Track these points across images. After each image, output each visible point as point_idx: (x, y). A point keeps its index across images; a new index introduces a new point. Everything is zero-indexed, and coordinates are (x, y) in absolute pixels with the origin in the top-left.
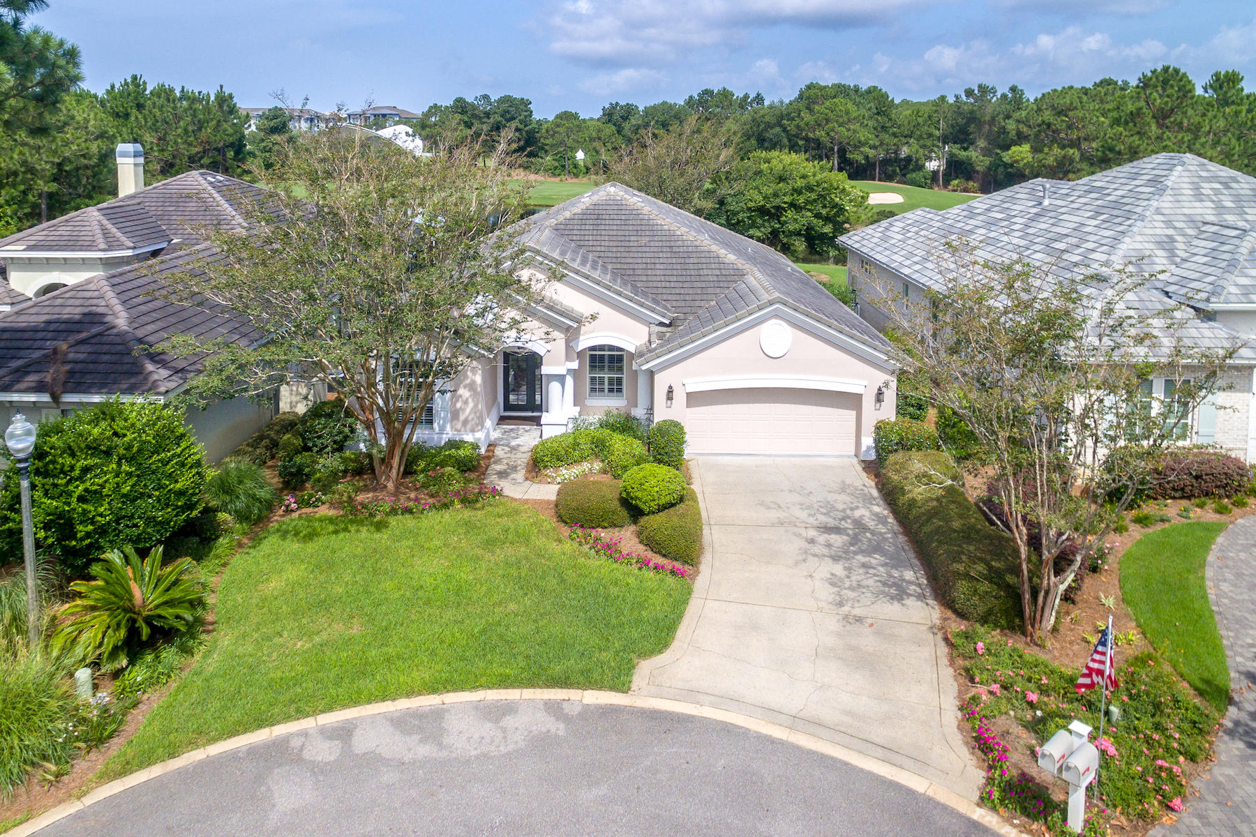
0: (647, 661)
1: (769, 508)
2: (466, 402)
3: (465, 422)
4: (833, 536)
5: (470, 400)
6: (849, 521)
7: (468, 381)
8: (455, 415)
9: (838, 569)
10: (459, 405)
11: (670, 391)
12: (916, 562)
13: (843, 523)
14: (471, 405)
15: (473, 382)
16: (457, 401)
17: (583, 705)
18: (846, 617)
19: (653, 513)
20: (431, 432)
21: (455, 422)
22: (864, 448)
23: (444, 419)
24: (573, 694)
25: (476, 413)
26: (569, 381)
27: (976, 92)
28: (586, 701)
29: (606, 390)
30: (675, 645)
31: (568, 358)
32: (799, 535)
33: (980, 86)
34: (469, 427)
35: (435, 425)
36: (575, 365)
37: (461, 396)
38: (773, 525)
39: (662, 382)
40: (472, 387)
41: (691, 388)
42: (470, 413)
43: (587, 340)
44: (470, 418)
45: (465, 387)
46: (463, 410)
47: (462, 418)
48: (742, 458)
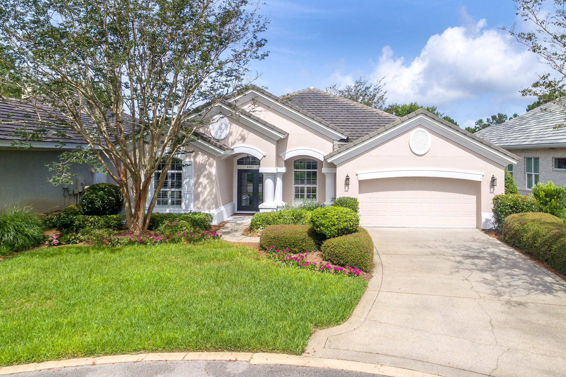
0: (324, 331)
1: (422, 247)
2: (205, 188)
3: (204, 202)
4: (476, 260)
5: (208, 186)
6: (485, 253)
7: (206, 173)
8: (197, 197)
9: (488, 276)
10: (200, 190)
11: (347, 179)
12: (550, 272)
13: (481, 254)
14: (208, 189)
15: (210, 173)
16: (199, 186)
17: (251, 365)
18: (508, 302)
19: (334, 237)
20: (180, 209)
21: (197, 202)
22: (483, 220)
23: (189, 199)
24: (242, 356)
25: (211, 195)
26: (279, 181)
27: (497, 117)
28: (253, 362)
29: (305, 196)
30: (352, 319)
31: (278, 165)
32: (449, 260)
33: (499, 114)
34: (206, 205)
35: (183, 204)
36: (283, 170)
37: (201, 183)
38: (427, 255)
39: (341, 172)
40: (209, 176)
41: (361, 178)
42: (207, 196)
43: (291, 152)
44: (207, 199)
45: (204, 176)
46: (202, 193)
47: (202, 199)
48: (398, 228)
